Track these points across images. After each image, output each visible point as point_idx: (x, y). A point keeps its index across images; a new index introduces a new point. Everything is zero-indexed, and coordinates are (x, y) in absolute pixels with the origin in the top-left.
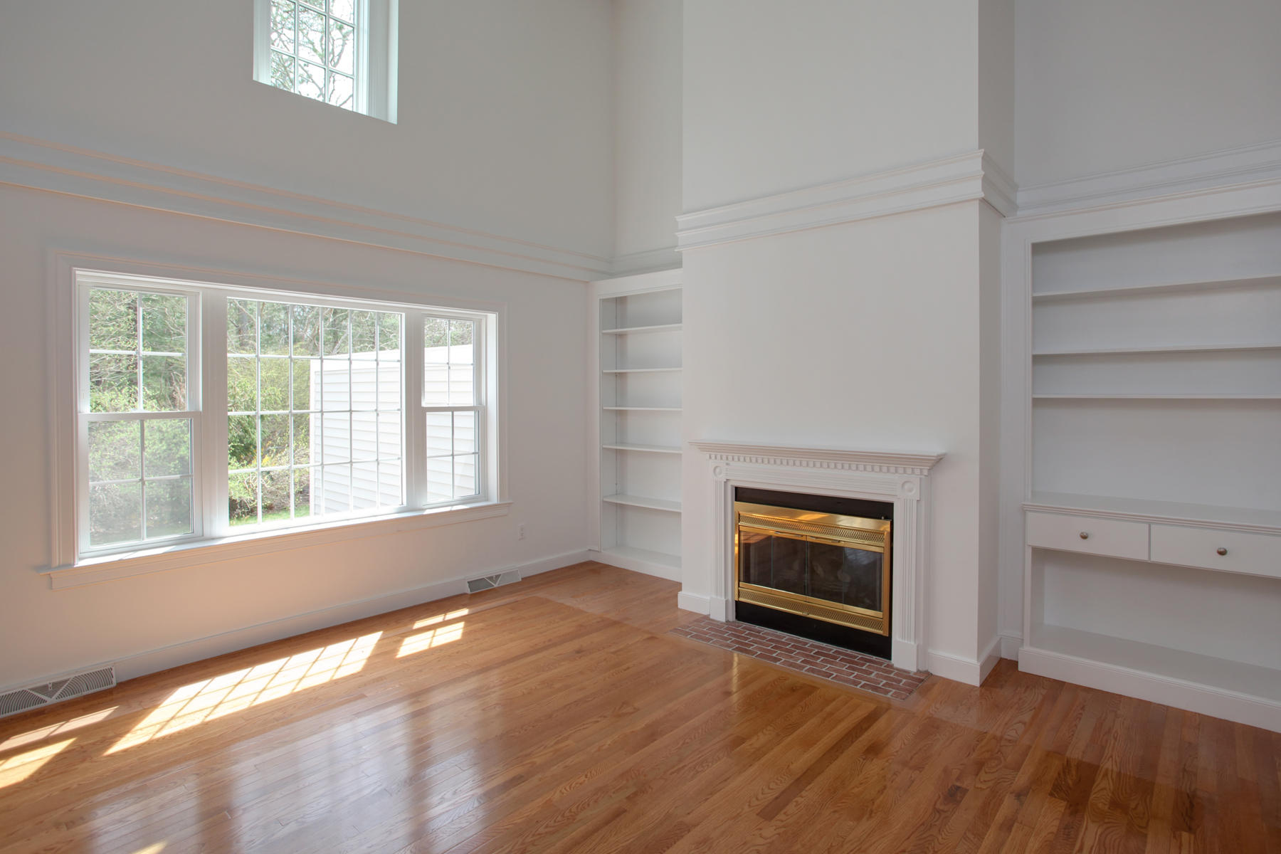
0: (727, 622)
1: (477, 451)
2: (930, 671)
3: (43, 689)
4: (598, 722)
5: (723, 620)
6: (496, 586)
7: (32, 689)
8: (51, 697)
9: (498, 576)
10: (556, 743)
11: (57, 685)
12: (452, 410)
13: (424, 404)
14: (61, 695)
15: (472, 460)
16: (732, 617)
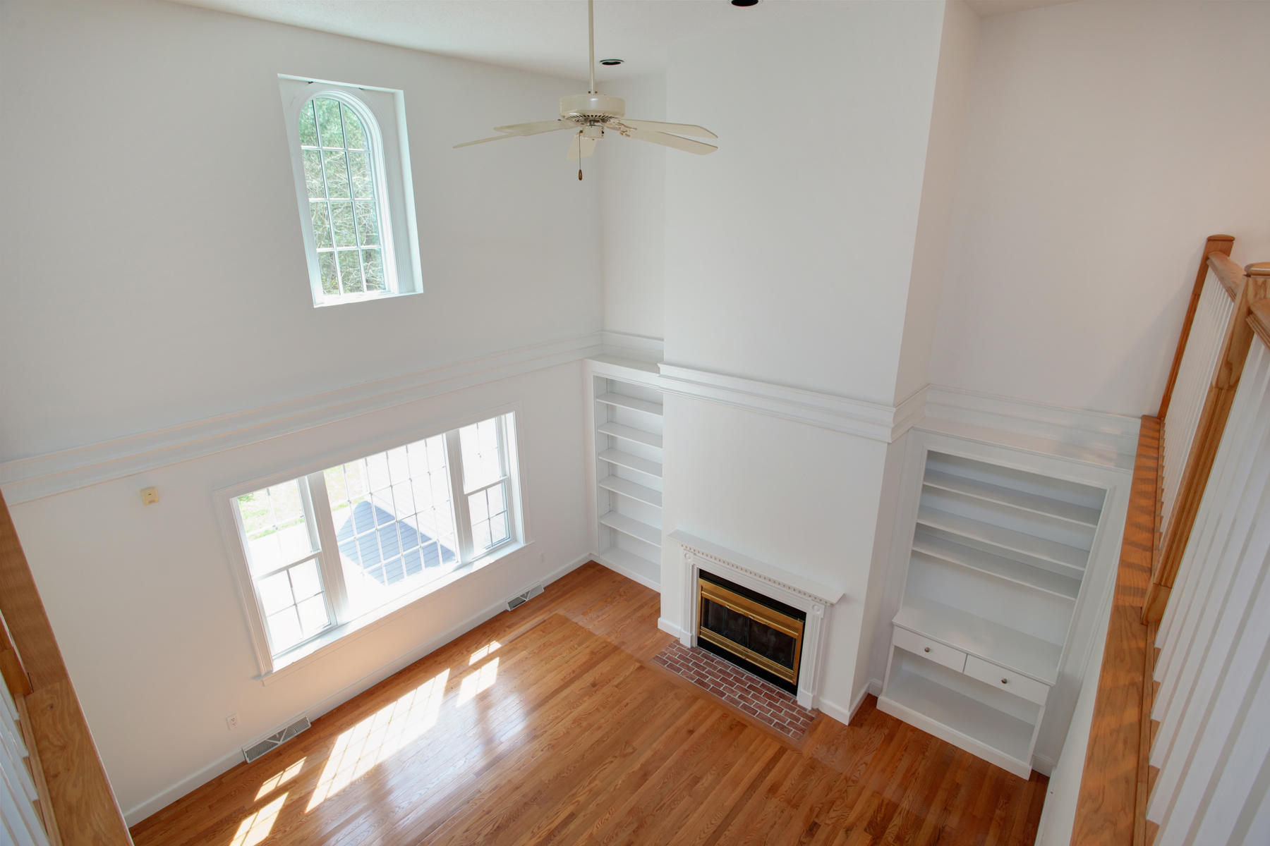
0: (692, 647)
1: (506, 509)
2: (821, 709)
3: (274, 737)
4: (612, 762)
5: (689, 646)
6: (527, 600)
7: (270, 739)
8: (279, 741)
9: (527, 593)
10: (590, 783)
11: (281, 734)
12: (486, 488)
13: (465, 493)
14: (285, 738)
15: (502, 518)
16: (695, 644)
